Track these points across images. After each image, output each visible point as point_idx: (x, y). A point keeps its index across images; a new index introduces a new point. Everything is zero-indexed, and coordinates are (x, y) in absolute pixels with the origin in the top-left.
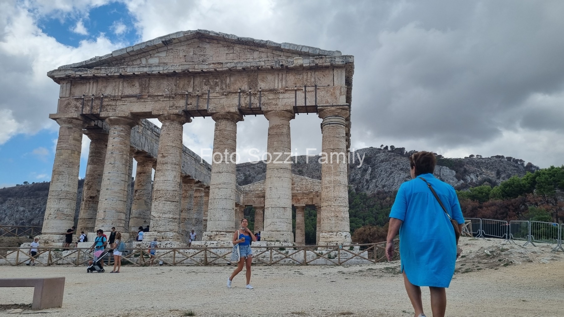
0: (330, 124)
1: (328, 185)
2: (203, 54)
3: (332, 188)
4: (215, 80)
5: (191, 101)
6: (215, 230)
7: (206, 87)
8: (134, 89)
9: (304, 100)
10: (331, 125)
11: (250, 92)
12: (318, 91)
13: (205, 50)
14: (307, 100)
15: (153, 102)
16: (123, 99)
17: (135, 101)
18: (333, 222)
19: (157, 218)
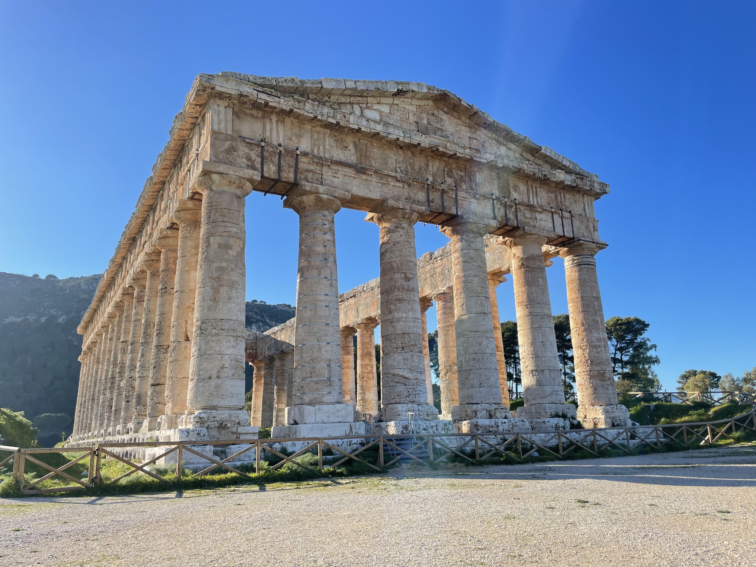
0: (588, 264)
1: (597, 343)
2: (440, 127)
3: (602, 348)
4: (459, 172)
5: (433, 197)
6: (493, 401)
7: (450, 180)
8: (347, 153)
9: (561, 227)
10: (590, 266)
11: (506, 202)
12: (573, 219)
13: (442, 123)
14: (565, 228)
15: (380, 185)
16: (333, 167)
17: (353, 175)
18: (611, 392)
19: (414, 381)
